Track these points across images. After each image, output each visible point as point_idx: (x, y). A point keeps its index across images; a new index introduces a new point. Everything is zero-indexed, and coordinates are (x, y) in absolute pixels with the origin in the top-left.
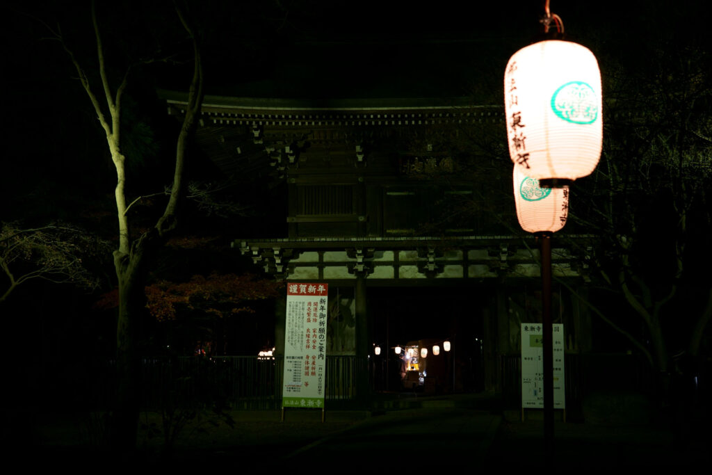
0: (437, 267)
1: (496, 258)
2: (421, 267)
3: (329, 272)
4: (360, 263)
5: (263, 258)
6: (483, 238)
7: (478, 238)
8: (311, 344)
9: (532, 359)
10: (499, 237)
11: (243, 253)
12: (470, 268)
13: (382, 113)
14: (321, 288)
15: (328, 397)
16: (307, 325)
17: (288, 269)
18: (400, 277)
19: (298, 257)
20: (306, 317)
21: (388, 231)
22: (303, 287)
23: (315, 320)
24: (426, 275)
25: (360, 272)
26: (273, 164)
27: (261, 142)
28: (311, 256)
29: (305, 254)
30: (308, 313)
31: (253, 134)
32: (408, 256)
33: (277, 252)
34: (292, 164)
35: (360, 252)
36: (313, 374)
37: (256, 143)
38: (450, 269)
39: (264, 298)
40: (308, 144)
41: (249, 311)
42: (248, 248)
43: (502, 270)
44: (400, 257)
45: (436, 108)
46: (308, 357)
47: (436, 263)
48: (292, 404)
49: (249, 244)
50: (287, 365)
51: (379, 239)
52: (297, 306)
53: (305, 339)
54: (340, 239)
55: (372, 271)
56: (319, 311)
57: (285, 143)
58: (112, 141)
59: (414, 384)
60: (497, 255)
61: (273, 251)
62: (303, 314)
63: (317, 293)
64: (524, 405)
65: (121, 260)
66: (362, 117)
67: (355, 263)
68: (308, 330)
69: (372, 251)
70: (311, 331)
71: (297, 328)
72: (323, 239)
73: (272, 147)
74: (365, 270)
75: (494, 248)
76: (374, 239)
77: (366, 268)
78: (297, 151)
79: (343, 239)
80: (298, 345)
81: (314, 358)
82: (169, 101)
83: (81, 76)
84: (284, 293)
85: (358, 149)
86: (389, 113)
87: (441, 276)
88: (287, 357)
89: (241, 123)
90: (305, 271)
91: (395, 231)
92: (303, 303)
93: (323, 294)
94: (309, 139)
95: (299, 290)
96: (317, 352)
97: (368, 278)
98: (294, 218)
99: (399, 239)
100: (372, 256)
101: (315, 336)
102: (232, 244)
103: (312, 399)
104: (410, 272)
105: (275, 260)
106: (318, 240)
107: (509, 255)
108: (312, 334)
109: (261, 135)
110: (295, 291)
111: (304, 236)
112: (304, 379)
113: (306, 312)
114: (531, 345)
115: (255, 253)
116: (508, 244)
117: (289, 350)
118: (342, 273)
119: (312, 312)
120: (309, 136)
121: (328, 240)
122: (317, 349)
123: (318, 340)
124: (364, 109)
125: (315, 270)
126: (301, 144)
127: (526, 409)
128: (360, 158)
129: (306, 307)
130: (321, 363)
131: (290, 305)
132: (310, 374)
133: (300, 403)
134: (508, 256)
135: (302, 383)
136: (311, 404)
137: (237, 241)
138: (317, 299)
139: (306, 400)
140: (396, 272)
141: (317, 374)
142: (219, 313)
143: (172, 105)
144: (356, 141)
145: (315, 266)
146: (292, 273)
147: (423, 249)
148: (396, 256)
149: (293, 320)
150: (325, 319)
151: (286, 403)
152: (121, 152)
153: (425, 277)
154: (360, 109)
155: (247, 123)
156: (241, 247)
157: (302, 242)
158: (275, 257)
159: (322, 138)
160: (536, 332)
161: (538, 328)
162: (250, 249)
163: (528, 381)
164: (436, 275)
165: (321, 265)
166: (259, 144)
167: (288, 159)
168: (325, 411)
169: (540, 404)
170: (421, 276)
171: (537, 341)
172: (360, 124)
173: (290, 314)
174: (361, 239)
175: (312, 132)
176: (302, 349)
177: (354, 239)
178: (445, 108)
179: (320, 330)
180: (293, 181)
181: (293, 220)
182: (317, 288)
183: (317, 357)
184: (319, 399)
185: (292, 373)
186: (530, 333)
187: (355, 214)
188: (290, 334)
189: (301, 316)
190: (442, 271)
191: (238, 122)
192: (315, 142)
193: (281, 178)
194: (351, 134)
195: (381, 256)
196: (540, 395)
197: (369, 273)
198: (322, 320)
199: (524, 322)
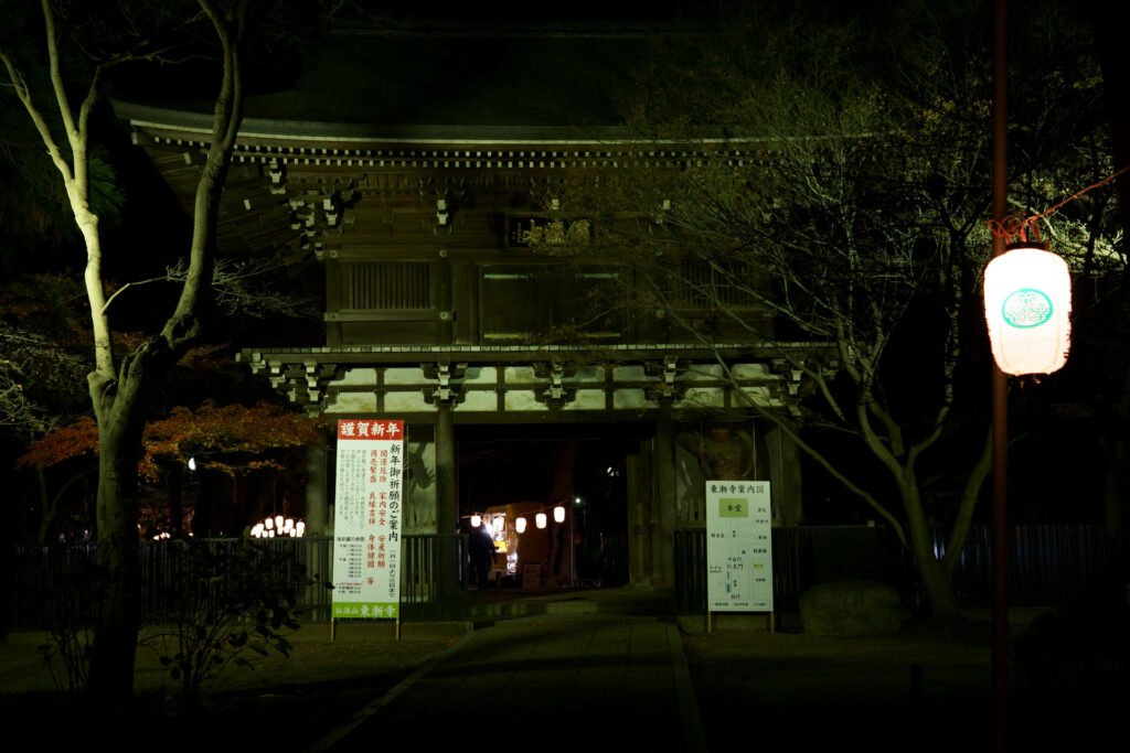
0: (564, 393)
1: (656, 379)
2: (540, 392)
3: (394, 402)
4: (444, 387)
5: (288, 380)
6: (640, 347)
7: (632, 347)
8: (378, 517)
9: (722, 536)
10: (663, 346)
11: (255, 371)
12: (615, 395)
13: (484, 149)
14: (393, 428)
15: (404, 599)
16: (371, 487)
17: (327, 396)
18: (507, 408)
19: (342, 378)
20: (369, 473)
21: (486, 336)
22: (363, 427)
23: (384, 479)
24: (548, 405)
25: (444, 401)
26: (296, 227)
27: (282, 191)
28: (366, 376)
29: (355, 371)
30: (372, 469)
31: (270, 178)
32: (518, 376)
33: (311, 370)
34: (332, 227)
35: (446, 369)
36: (381, 564)
37: (274, 192)
38: (585, 397)
39: (299, 444)
40: (357, 196)
41: (273, 466)
42: (264, 362)
43: (668, 398)
44: (506, 377)
45: (570, 142)
46: (372, 538)
47: (564, 386)
48: (348, 613)
49: (265, 356)
50: (339, 552)
51: (476, 349)
52: (353, 456)
53: (368, 509)
54: (414, 349)
55: (462, 400)
56: (390, 465)
57: (321, 193)
58: (75, 191)
60: (660, 373)
61: (304, 368)
62: (363, 470)
63: (386, 436)
64: (712, 607)
65: (102, 387)
66: (451, 154)
67: (435, 387)
68: (372, 495)
69: (464, 367)
70: (378, 496)
71: (355, 492)
72: (387, 349)
73: (300, 200)
74: (451, 398)
75: (654, 364)
76: (468, 349)
77: (452, 394)
78: (340, 207)
79: (418, 349)
80: (357, 519)
81: (382, 539)
82: (134, 122)
83: (14, 80)
84: (331, 438)
85: (442, 204)
86: (495, 149)
87: (570, 406)
88: (339, 539)
89: (253, 160)
90: (355, 399)
91: (496, 336)
92: (364, 452)
93: (396, 437)
94: (360, 188)
95: (356, 431)
96: (386, 530)
97: (456, 410)
98: (336, 315)
99: (507, 349)
100: (462, 376)
101: (383, 504)
102: (238, 357)
103: (379, 605)
104: (522, 401)
105: (307, 383)
106: (379, 350)
107: (678, 374)
108: (378, 500)
109: (283, 181)
110: (351, 433)
111: (352, 344)
112: (367, 572)
113: (368, 466)
114: (722, 515)
115: (275, 371)
116: (677, 357)
117: (341, 527)
118: (415, 403)
119: (379, 467)
120: (360, 182)
121: (395, 349)
122: (388, 526)
123: (389, 511)
124: (456, 142)
125: (371, 397)
126: (346, 196)
127: (715, 613)
128: (442, 219)
129: (369, 458)
130: (395, 548)
131: (342, 456)
132: (376, 564)
133: (360, 612)
135: (363, 579)
136: (377, 613)
137: (246, 351)
138: (387, 444)
139: (370, 605)
140: (501, 401)
141: (387, 564)
142: (228, 469)
143: (139, 129)
144: (437, 193)
145: (371, 391)
146: (334, 402)
147: (545, 366)
148: (501, 376)
149: (347, 480)
150: (400, 477)
151: (337, 613)
152: (91, 209)
153: (545, 408)
154: (449, 142)
155: (263, 160)
156: (252, 361)
157: (351, 353)
158: (307, 377)
159: (381, 187)
160: (728, 495)
161: (733, 488)
162: (267, 364)
163: (718, 570)
164: (563, 405)
165: (380, 389)
166: (278, 195)
167: (326, 219)
168: (400, 624)
169: (735, 604)
170: (541, 407)
171: (730, 508)
172: (446, 165)
173: (342, 470)
174: (448, 349)
175: (365, 176)
176: (362, 526)
177: (436, 349)
178: (583, 142)
179: (391, 494)
180: (334, 254)
181: (334, 317)
182: (386, 427)
183: (387, 537)
184: (392, 604)
185: (347, 564)
186: (720, 495)
187: (433, 308)
188: (343, 502)
189: (361, 473)
190: (572, 398)
191: (247, 159)
192: (368, 193)
193: (306, 247)
194: (429, 182)
195: (477, 376)
196: (734, 591)
197: (457, 403)
198: (395, 478)
199: (710, 479)
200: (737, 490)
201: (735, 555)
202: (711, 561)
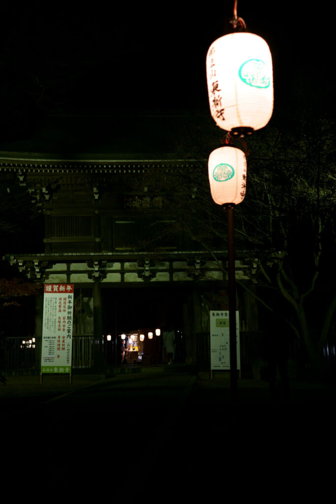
0: (151, 274)
2: (140, 274)
3: (75, 278)
4: (96, 271)
5: (27, 268)
6: (183, 252)
7: (180, 252)
8: (62, 328)
9: (217, 335)
10: (194, 252)
11: (12, 264)
12: (174, 275)
13: (112, 164)
14: (69, 288)
15: (74, 367)
16: (59, 314)
17: (44, 276)
18: (125, 281)
19: (52, 267)
20: (58, 308)
21: (116, 249)
22: (56, 287)
23: (65, 311)
24: (143, 279)
25: (97, 278)
26: (33, 202)
27: (24, 185)
28: (62, 267)
29: (57, 265)
30: (59, 306)
31: (19, 179)
32: (130, 266)
33: (36, 264)
34: (47, 201)
35: (97, 263)
36: (63, 349)
37: (21, 185)
38: (160, 275)
39: (27, 295)
40: (59, 187)
41: (16, 304)
42: (15, 260)
43: (197, 276)
44: (125, 267)
45: (150, 161)
46: (59, 337)
47: (151, 271)
48: (48, 371)
49: (16, 258)
50: (44, 343)
51: (110, 254)
52: (51, 301)
53: (57, 324)
54: (82, 254)
55: (105, 277)
56: (67, 304)
57: (42, 186)
59: (135, 361)
60: (193, 265)
61: (33, 263)
62: (56, 307)
63: (66, 291)
64: (212, 368)
66: (98, 167)
67: (93, 271)
68: (59, 318)
69: (105, 262)
70: (62, 318)
71: (51, 317)
72: (70, 254)
73: (33, 188)
74: (100, 276)
75: (191, 260)
76: (106, 254)
77: (101, 274)
78: (51, 192)
79: (84, 254)
80: (52, 328)
81: (64, 337)
84: (42, 292)
85: (95, 190)
86: (117, 164)
87: (154, 280)
88: (44, 338)
89: (10, 170)
90: (57, 277)
91: (121, 249)
92: (56, 298)
93: (71, 292)
94: (60, 183)
95: (52, 289)
96: (66, 334)
97: (102, 281)
98: (49, 240)
99: (124, 254)
100: (105, 266)
101: (64, 322)
102: (4, 258)
103: (62, 367)
104: (132, 278)
105: (35, 270)
106: (67, 254)
108: (62, 320)
109: (25, 180)
110: (50, 290)
111: (56, 252)
112: (57, 352)
113: (58, 305)
114: (217, 326)
115: (21, 264)
116: (201, 257)
117: (45, 332)
118: (84, 278)
119: (63, 305)
120: (60, 180)
121: (74, 254)
122: (66, 331)
123: (67, 325)
124: (100, 161)
125: (64, 276)
126: (54, 186)
127: (214, 371)
128: (96, 197)
129: (58, 301)
130: (69, 341)
131: (46, 300)
132: (61, 349)
133: (54, 370)
134: (200, 266)
135: (55, 356)
136: (61, 371)
137: (7, 255)
138: (66, 295)
139: (58, 367)
140: (123, 278)
141: (66, 349)
144: (93, 184)
145: (64, 273)
146: (48, 278)
147: (141, 261)
148: (122, 266)
149: (48, 311)
150: (72, 310)
151: (43, 371)
153: (142, 281)
154: (97, 161)
155: (15, 170)
156: (10, 260)
157: (54, 256)
158: (35, 267)
159: (69, 182)
160: (220, 317)
161: (222, 314)
162: (17, 261)
163: (215, 351)
164: (150, 279)
165: (69, 273)
166: (23, 186)
167: (45, 197)
168: (72, 376)
169: (223, 366)
170: (140, 280)
171: (221, 323)
172: (96, 172)
173: (46, 307)
174: (98, 254)
175: (62, 177)
176: (55, 332)
177: (92, 254)
178: (156, 161)
179: (68, 317)
180: (48, 213)
181: (48, 241)
182: (66, 288)
183: (66, 337)
184: (68, 367)
185: (48, 349)
186: (216, 317)
187: (92, 236)
188: (46, 321)
189: (55, 308)
190: (154, 276)
191: (8, 170)
192: (64, 185)
193: (40, 211)
194: (90, 180)
195: (112, 266)
196: (223, 360)
197: (103, 278)
198: (70, 310)
199: (212, 310)
200: (224, 315)
201: (223, 344)
202: (212, 347)
